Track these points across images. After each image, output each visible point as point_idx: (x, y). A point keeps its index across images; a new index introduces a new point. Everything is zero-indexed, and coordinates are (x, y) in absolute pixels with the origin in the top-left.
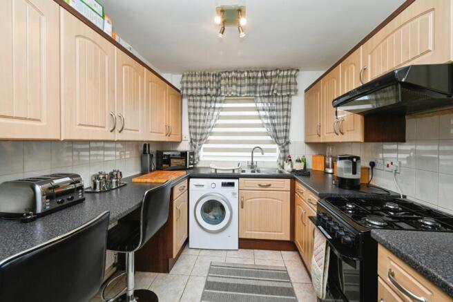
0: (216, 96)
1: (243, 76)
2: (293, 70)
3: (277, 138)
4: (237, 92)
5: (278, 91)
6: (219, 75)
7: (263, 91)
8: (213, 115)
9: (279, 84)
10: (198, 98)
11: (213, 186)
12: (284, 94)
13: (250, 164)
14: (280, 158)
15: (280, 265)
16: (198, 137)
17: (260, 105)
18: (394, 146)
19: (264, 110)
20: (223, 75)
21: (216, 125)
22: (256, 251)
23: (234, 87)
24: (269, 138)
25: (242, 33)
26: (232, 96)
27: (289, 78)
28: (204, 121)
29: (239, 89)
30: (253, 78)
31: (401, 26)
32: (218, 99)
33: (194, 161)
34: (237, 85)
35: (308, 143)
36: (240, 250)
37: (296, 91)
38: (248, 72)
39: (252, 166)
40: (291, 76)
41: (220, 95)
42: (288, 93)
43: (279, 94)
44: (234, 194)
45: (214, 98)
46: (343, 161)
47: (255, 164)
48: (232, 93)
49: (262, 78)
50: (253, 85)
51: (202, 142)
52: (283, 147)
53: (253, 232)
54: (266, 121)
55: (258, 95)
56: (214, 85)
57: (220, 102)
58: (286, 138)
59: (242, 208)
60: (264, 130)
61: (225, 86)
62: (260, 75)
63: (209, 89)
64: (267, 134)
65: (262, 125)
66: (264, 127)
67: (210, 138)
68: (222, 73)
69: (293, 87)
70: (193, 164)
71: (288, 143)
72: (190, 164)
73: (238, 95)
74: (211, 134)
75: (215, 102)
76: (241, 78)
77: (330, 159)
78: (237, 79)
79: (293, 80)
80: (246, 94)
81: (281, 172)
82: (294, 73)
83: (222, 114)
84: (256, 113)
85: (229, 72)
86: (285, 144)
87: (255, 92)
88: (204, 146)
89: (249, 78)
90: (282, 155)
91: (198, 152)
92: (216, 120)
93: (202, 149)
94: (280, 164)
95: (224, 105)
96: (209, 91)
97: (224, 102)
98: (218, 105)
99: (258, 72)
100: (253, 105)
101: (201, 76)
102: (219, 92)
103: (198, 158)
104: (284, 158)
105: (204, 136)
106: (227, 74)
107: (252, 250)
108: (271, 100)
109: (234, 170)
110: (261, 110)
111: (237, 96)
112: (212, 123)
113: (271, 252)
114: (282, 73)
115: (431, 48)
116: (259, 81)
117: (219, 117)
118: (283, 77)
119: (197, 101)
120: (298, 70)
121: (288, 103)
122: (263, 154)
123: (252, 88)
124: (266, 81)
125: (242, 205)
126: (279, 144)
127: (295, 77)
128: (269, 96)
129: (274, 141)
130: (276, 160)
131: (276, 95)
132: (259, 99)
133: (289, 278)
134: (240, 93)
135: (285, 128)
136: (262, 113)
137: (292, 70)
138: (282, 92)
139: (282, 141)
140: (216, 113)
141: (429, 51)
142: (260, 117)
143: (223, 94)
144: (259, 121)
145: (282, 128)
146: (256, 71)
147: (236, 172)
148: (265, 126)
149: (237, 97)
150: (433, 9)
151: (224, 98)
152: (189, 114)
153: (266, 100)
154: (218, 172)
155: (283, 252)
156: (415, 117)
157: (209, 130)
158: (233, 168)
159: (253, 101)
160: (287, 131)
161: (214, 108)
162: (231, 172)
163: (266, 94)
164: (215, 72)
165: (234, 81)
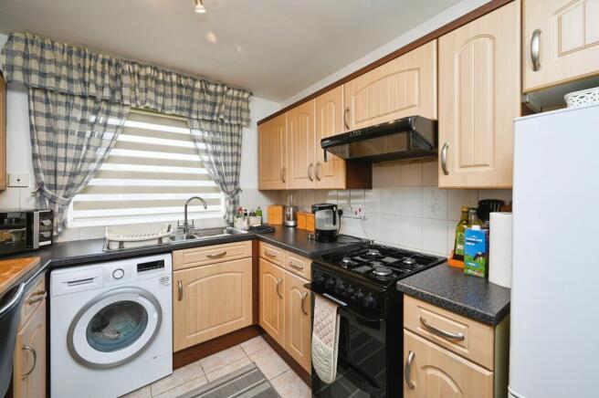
0: (109, 102)
1: (168, 79)
2: (246, 91)
3: (226, 184)
4: (156, 104)
5: (225, 117)
6: (117, 65)
7: (204, 112)
8: (101, 137)
9: (226, 107)
10: (62, 99)
11: (119, 274)
12: (233, 122)
13: (182, 224)
14: (229, 212)
15: (244, 364)
16: (62, 181)
17: (197, 133)
18: (361, 192)
19: (204, 141)
20: (127, 67)
21: (109, 157)
22: (202, 361)
23: (151, 95)
24: (213, 184)
25: (199, 6)
26: (147, 109)
27: (240, 102)
28: (79, 148)
29: (160, 100)
30: (187, 87)
31: (388, 76)
32: (115, 109)
33: (52, 231)
34: (157, 93)
35: (263, 191)
36: (176, 371)
37: (248, 121)
38: (179, 76)
39: (186, 228)
40: (243, 99)
41: (120, 103)
42: (239, 122)
43: (226, 121)
44: (163, 280)
45: (104, 106)
46: (324, 211)
47: (190, 223)
48: (148, 104)
49: (202, 91)
50: (187, 99)
51: (73, 190)
52: (233, 197)
53: (198, 334)
54: (206, 158)
55: (194, 116)
56: (107, 80)
57: (120, 115)
58: (236, 183)
59: (180, 299)
60: (204, 171)
61: (133, 88)
62: (198, 85)
63: (92, 86)
64: (209, 178)
65: (201, 164)
66: (203, 167)
67: (93, 182)
68: (125, 62)
69: (244, 115)
70: (51, 238)
71: (238, 190)
72: (42, 239)
73: (159, 110)
74: (97, 174)
75: (108, 113)
76: (164, 83)
77: (291, 209)
78: (157, 82)
79: (244, 105)
80: (174, 112)
81: (230, 232)
82: (246, 95)
83: (122, 138)
84: (191, 145)
85: (140, 66)
86: (234, 192)
87: (190, 111)
88: (78, 198)
89: (180, 86)
90: (231, 209)
91: (61, 211)
92: (108, 148)
93: (71, 205)
94: (228, 221)
95: (129, 124)
96: (92, 90)
97: (129, 116)
98: (113, 121)
99: (195, 80)
100: (186, 131)
101: (70, 53)
102: (117, 97)
103: (64, 225)
104: (234, 212)
105: (78, 179)
106: (136, 68)
107: (197, 363)
108: (214, 126)
109: (160, 239)
110: (199, 141)
111: (155, 111)
112: (101, 153)
113: (226, 352)
114: (231, 91)
115: (416, 103)
116: (197, 95)
117: (118, 145)
118: (232, 98)
119: (57, 104)
120: (251, 94)
121: (238, 135)
122: (206, 208)
123: (185, 104)
124: (209, 98)
125: (179, 294)
126: (228, 193)
127: (247, 101)
128: (211, 121)
129: (220, 188)
130: (223, 216)
131: (222, 120)
132: (196, 122)
133: (263, 376)
134: (163, 108)
135: (235, 170)
136: (201, 146)
137: (244, 91)
138: (230, 118)
139: (231, 188)
140: (108, 135)
141: (414, 106)
142: (197, 152)
143: (127, 102)
144: (196, 158)
145: (230, 169)
146: (192, 78)
147: (165, 241)
148: (206, 165)
149: (155, 113)
150: (418, 69)
151: (127, 110)
152: (33, 128)
153: (207, 126)
154: (127, 246)
155: (243, 345)
156: (380, 166)
157: (93, 166)
158: (160, 235)
159: (185, 124)
160: (237, 174)
161: (105, 125)
162: (156, 242)
163: (207, 118)
164: (107, 57)
165: (151, 84)
